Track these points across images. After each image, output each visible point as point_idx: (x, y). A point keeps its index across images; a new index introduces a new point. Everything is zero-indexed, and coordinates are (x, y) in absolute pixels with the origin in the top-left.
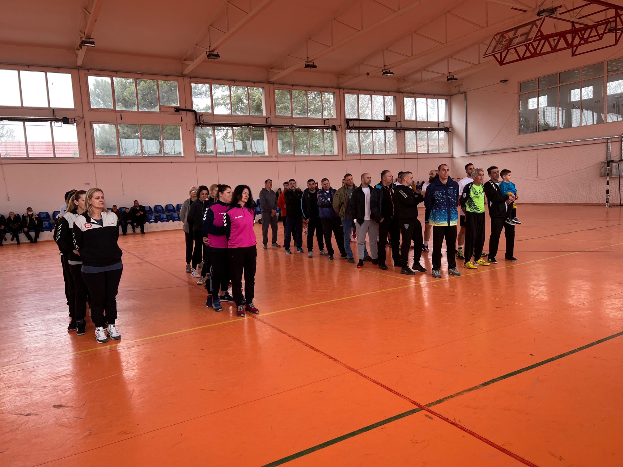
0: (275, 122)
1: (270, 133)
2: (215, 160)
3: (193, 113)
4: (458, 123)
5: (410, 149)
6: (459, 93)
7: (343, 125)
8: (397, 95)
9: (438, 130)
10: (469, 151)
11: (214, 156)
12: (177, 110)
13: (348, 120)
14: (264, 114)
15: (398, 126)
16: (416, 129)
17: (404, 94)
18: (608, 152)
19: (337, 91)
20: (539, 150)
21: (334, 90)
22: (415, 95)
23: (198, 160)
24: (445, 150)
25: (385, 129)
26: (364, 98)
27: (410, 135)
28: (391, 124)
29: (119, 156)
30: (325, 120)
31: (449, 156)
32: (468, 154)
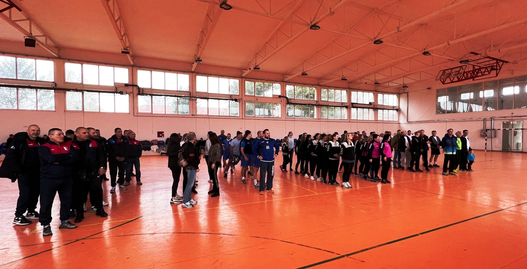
0: (321, 103)
1: (318, 108)
2: (293, 120)
3: (286, 98)
4: (403, 106)
5: (380, 118)
6: (404, 93)
7: (350, 106)
8: (375, 92)
9: (393, 110)
10: (409, 121)
11: (293, 118)
12: (280, 96)
13: (353, 104)
14: (316, 99)
15: (375, 107)
16: (383, 109)
17: (378, 93)
18: (485, 125)
19: (348, 90)
20: (447, 122)
21: (347, 90)
22: (383, 93)
23: (286, 119)
24: (396, 119)
25: (369, 108)
26: (360, 93)
27: (380, 111)
28: (372, 106)
29: (255, 117)
30: (342, 103)
31: (398, 122)
32: (408, 122)
